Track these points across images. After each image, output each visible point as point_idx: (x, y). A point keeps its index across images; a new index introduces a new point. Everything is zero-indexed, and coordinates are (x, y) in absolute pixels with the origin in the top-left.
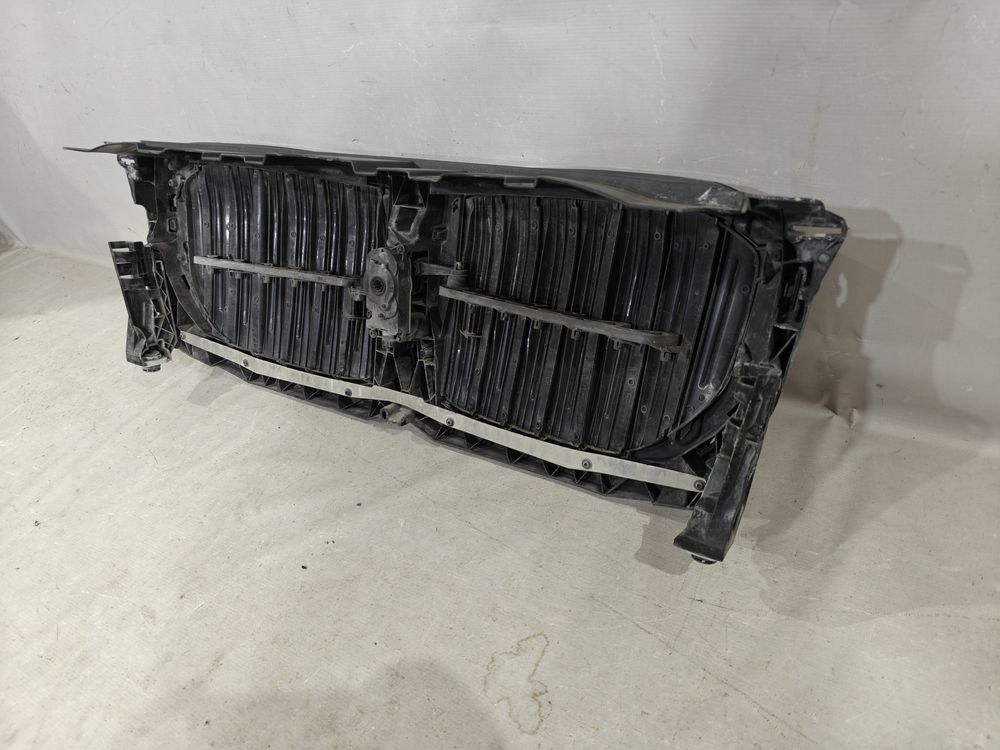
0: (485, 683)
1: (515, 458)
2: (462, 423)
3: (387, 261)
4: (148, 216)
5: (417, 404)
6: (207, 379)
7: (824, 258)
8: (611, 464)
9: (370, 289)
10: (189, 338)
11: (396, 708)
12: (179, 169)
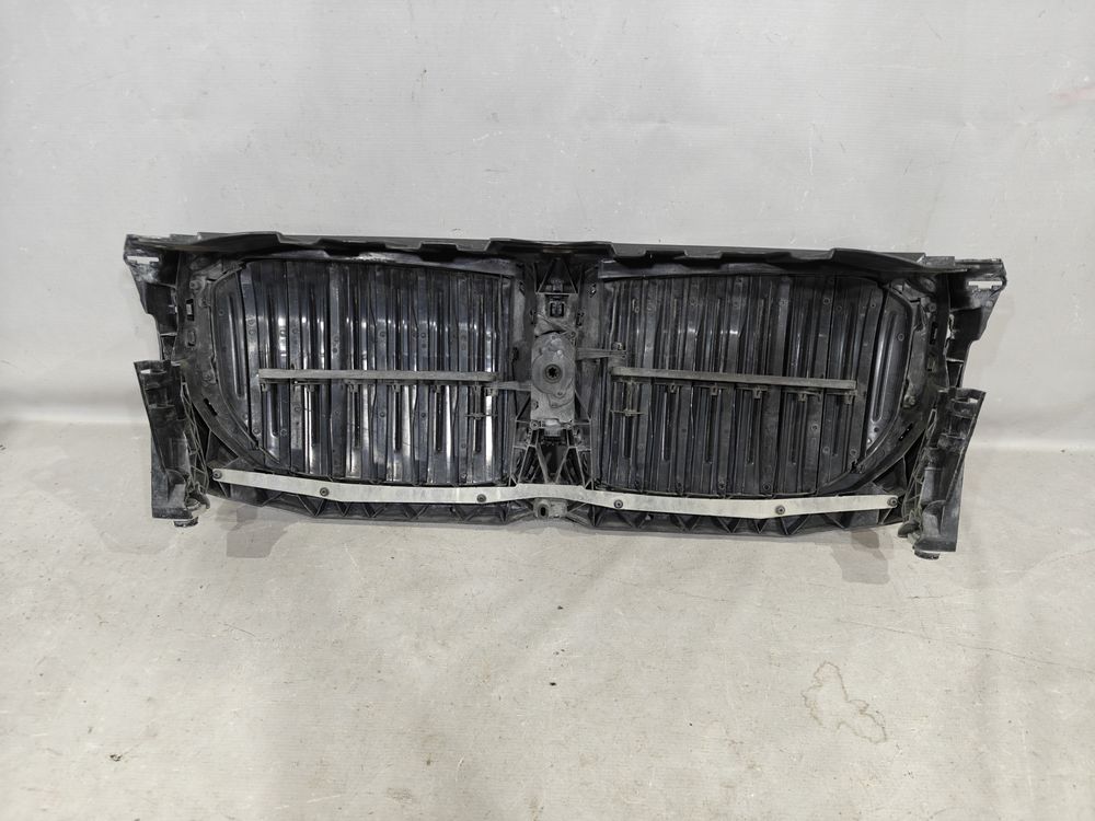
0: (816, 718)
1: (692, 524)
2: (631, 502)
3: (563, 347)
4: (158, 328)
5: (578, 493)
6: (237, 528)
7: (989, 303)
8: (804, 504)
9: (542, 378)
10: (228, 476)
11: (759, 769)
12: (203, 268)
